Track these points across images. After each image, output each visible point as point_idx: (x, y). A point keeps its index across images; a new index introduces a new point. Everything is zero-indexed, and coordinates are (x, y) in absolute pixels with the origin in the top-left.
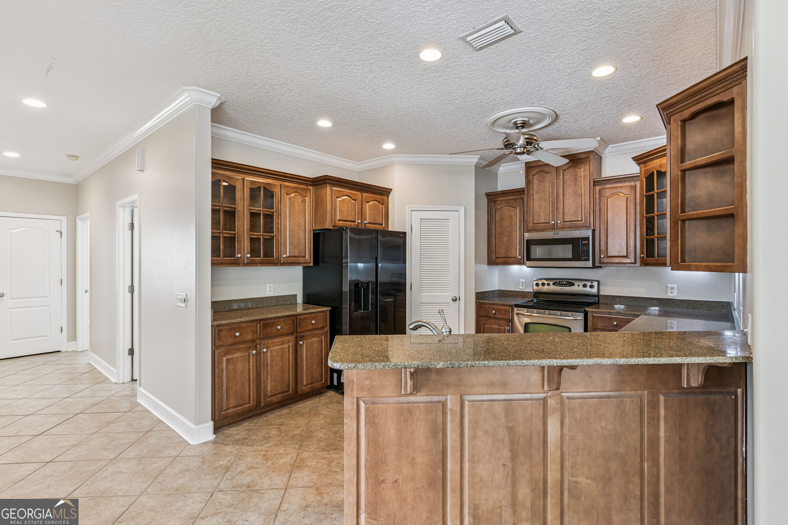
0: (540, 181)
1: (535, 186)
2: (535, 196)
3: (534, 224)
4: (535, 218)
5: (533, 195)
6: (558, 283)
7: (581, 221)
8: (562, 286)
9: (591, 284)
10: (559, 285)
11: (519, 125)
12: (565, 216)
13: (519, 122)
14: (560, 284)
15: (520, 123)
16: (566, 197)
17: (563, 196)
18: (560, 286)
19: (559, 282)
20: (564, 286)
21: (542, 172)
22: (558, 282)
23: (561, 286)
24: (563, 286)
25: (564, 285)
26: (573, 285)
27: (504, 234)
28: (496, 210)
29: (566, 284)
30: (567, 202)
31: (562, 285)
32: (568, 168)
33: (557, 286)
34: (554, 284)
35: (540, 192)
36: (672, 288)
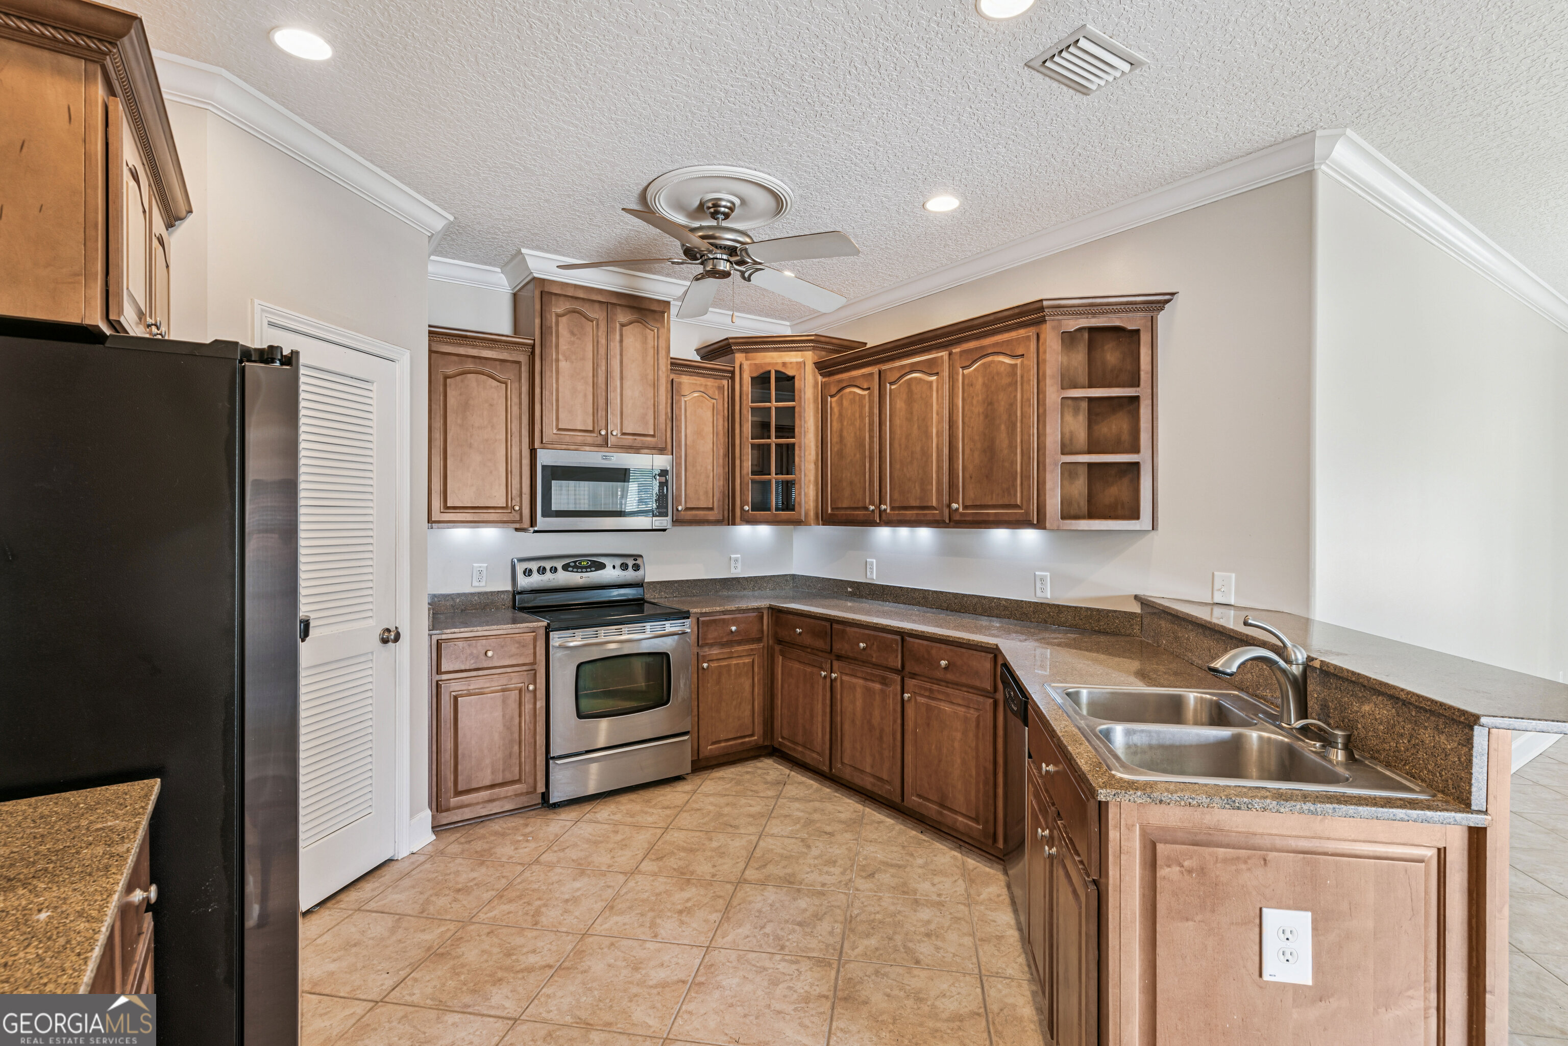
0: (572, 333)
1: (562, 341)
2: (563, 364)
3: (559, 429)
4: (562, 416)
5: (557, 360)
6: (572, 564)
7: (653, 436)
8: (582, 572)
9: (634, 562)
10: (575, 570)
11: (723, 209)
12: (625, 423)
13: (724, 203)
14: (577, 567)
15: (725, 207)
16: (627, 384)
17: (622, 378)
18: (577, 572)
19: (575, 562)
20: (587, 572)
21: (578, 313)
22: (575, 564)
23: (580, 570)
24: (584, 570)
25: (586, 567)
26: (602, 566)
27: (470, 446)
28: (446, 378)
29: (590, 567)
30: (628, 393)
31: (582, 568)
32: (631, 323)
33: (572, 571)
34: (565, 568)
35: (574, 357)
36: (736, 560)
